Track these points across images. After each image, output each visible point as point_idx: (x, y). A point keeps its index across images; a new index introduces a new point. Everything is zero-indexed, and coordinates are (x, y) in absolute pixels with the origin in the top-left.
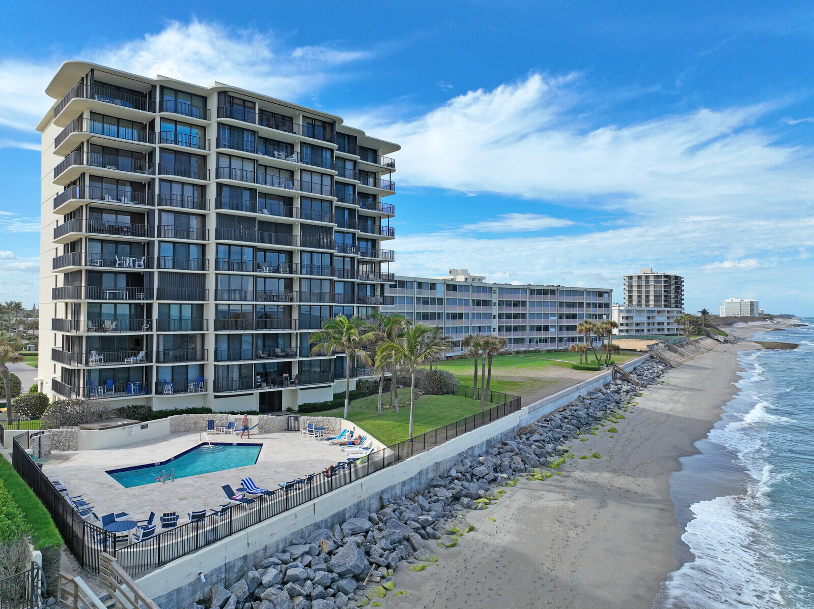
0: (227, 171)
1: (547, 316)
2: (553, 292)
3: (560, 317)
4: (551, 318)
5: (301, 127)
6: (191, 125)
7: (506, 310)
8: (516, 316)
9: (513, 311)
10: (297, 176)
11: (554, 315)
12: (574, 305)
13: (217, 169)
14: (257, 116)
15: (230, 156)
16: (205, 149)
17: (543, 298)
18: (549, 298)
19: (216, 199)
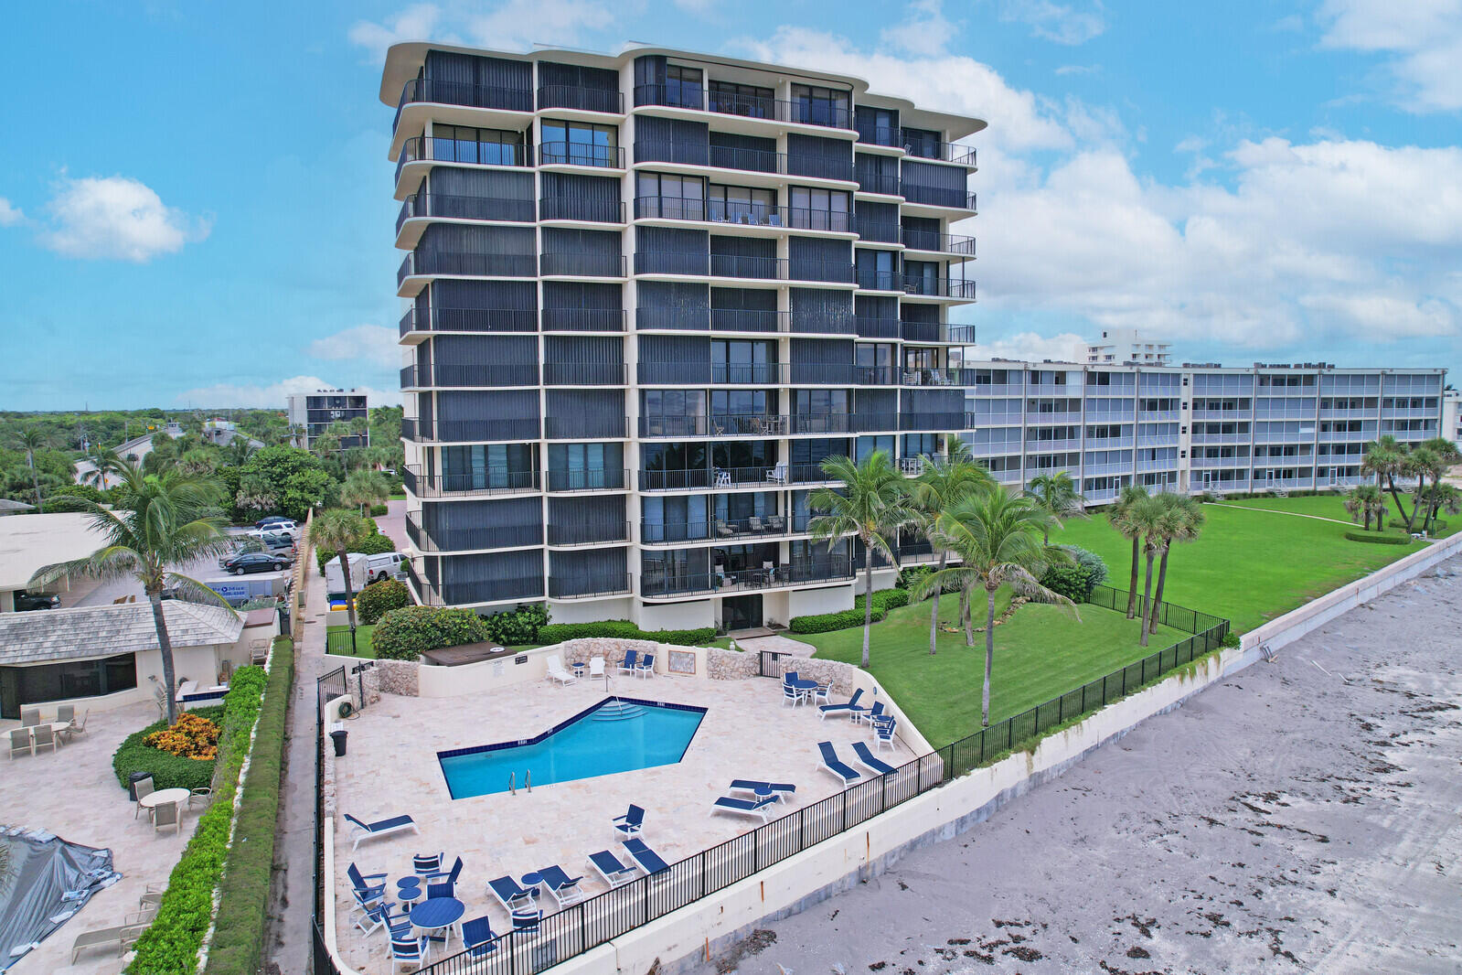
0: (653, 203)
1: (1294, 426)
2: (1309, 380)
3: (1325, 427)
4: (1303, 431)
5: (788, 107)
6: (593, 126)
7: (1208, 417)
8: (1228, 428)
9: (1221, 417)
10: (783, 201)
11: (1310, 424)
12: (1355, 403)
13: (637, 201)
14: (706, 95)
15: (659, 175)
16: (618, 167)
17: (1286, 392)
18: (1301, 392)
19: (636, 256)
